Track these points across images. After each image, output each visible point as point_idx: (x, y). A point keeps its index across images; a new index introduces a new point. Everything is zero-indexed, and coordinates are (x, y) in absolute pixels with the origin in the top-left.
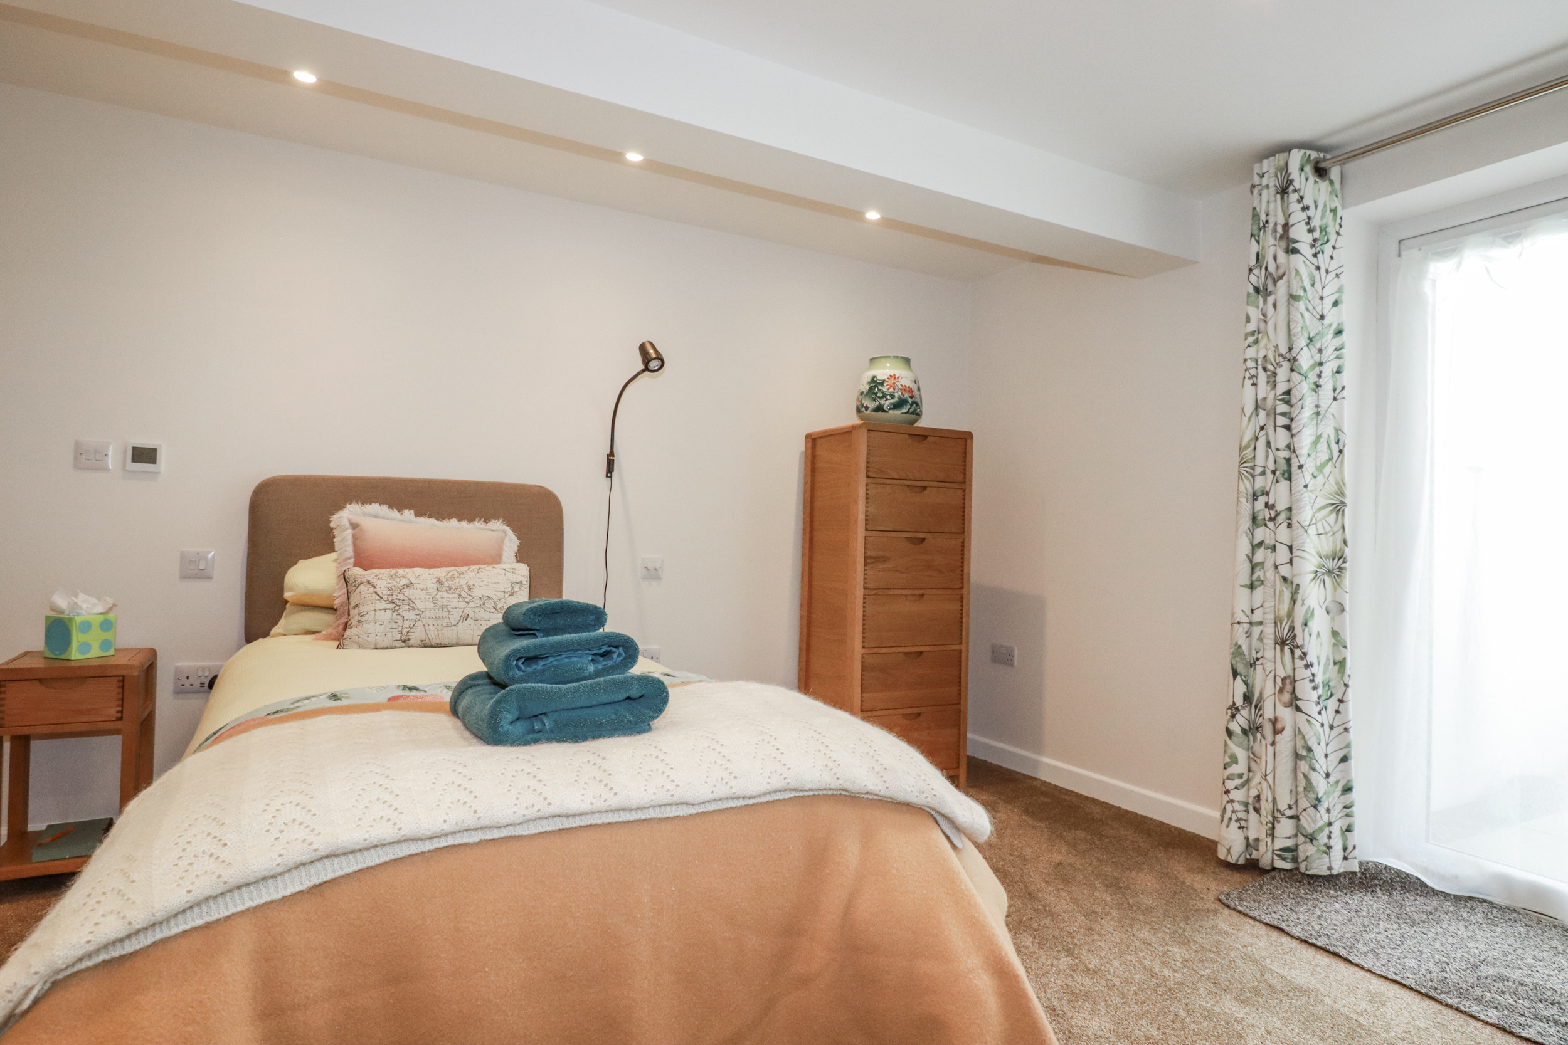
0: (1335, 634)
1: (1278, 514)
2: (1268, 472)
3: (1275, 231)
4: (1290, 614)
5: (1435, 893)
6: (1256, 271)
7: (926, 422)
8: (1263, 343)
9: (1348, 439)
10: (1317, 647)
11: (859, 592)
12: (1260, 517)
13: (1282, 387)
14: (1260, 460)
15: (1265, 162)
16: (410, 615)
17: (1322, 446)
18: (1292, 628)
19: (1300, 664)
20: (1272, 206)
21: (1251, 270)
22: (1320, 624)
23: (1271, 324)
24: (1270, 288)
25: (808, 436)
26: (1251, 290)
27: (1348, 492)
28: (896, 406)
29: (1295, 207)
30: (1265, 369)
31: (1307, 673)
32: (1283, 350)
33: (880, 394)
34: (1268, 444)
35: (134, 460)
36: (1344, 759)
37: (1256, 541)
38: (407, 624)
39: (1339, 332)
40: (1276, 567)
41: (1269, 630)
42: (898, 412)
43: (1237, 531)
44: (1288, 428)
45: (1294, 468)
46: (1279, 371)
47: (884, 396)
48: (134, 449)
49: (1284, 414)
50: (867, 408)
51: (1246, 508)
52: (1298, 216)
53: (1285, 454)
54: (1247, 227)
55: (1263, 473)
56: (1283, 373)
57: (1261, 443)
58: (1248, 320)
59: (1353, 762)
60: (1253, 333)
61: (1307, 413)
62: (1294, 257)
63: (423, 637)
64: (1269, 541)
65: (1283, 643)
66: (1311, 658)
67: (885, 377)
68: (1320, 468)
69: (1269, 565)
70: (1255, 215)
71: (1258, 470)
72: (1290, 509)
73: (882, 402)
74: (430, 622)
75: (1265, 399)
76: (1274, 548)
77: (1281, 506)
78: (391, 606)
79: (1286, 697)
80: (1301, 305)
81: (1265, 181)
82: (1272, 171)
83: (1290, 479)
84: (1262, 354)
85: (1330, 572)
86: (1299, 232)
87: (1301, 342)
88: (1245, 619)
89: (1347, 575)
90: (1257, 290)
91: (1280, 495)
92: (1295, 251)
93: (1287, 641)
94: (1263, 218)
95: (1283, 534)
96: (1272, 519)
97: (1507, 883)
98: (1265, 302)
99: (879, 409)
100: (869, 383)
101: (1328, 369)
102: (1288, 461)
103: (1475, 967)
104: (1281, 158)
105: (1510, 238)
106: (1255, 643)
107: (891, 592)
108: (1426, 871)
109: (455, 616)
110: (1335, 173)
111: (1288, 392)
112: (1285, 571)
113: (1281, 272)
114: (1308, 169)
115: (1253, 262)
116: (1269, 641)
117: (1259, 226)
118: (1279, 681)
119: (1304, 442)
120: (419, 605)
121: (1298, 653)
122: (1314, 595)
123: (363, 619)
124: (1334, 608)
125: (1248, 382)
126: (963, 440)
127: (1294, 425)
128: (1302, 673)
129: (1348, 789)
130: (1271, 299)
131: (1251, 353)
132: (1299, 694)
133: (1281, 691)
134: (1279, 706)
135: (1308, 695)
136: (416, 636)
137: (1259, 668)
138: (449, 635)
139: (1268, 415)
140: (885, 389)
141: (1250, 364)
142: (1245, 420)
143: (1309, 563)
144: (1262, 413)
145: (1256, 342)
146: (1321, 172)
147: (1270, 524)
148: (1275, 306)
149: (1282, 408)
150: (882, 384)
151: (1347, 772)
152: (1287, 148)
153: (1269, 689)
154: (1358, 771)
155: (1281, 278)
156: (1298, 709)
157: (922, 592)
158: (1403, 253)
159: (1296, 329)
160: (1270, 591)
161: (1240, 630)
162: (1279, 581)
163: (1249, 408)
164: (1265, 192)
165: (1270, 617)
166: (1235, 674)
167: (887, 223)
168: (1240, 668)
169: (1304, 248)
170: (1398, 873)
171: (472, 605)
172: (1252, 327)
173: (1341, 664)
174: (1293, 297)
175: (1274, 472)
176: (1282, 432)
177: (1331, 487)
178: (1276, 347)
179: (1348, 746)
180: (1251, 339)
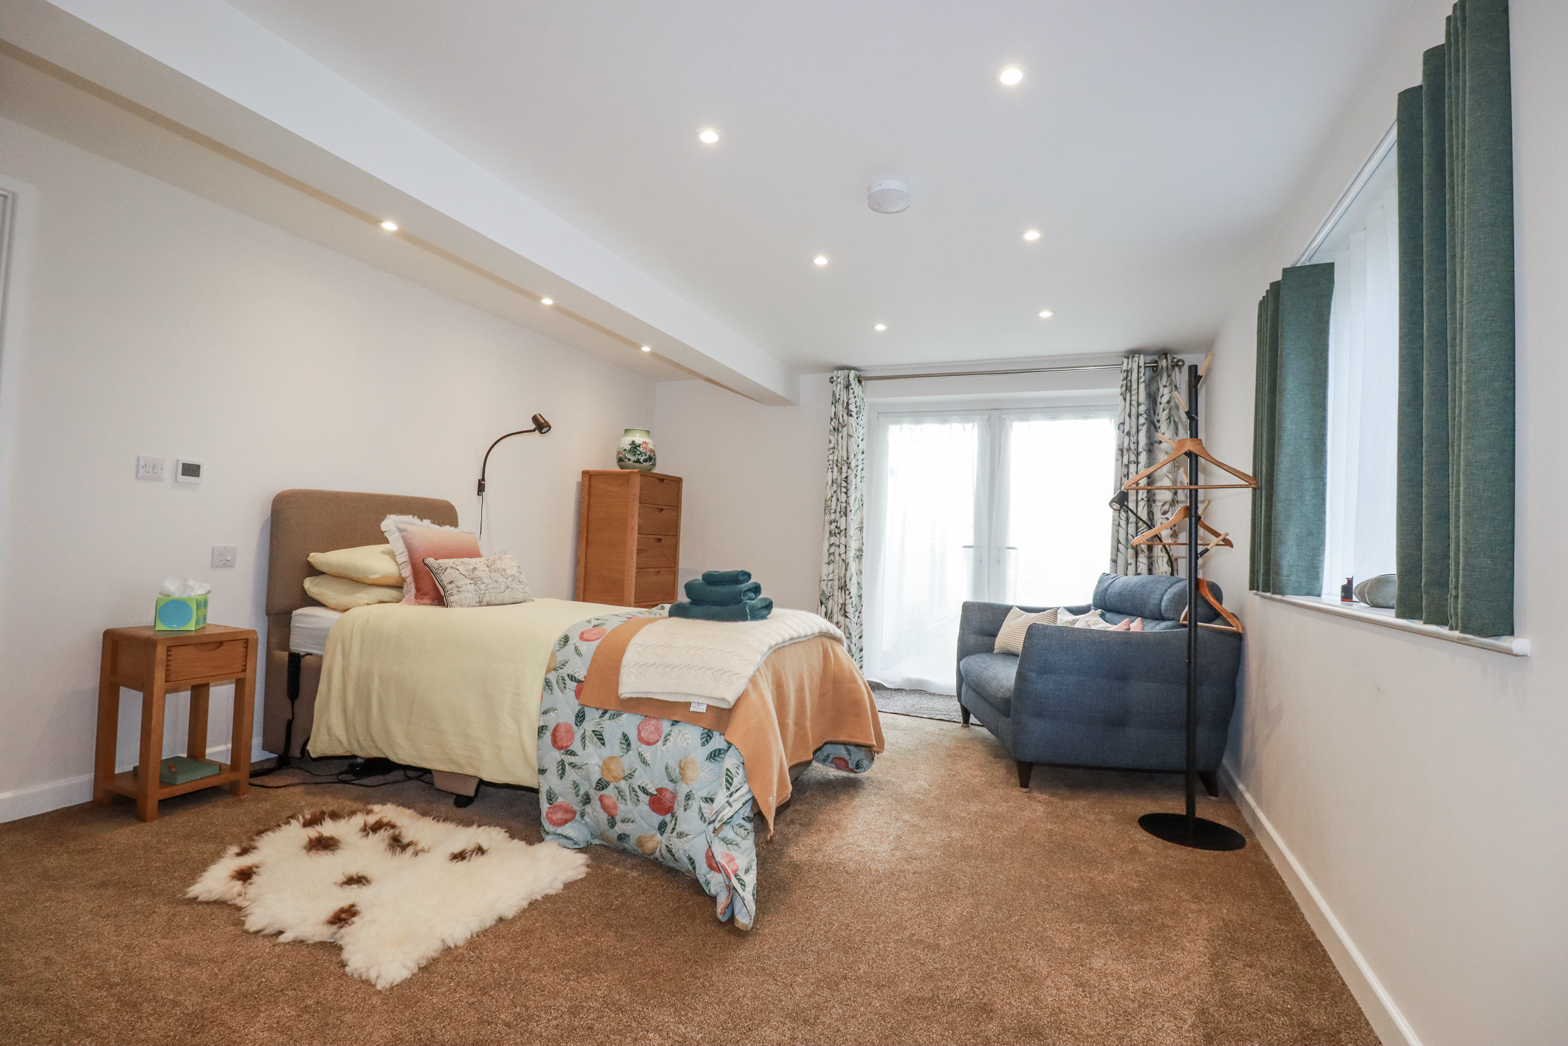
0: (859, 583)
1: (841, 531)
2: (838, 512)
3: (843, 404)
4: (845, 576)
5: (888, 689)
6: (834, 420)
7: (658, 470)
8: (836, 454)
9: (865, 499)
10: (853, 589)
11: (634, 570)
12: (833, 532)
13: (844, 475)
14: (833, 507)
15: (840, 372)
16: (483, 587)
17: (857, 502)
18: (845, 582)
19: (848, 597)
20: (842, 392)
21: (832, 419)
22: (854, 580)
23: (840, 446)
24: (840, 429)
25: (584, 473)
26: (832, 429)
27: (865, 522)
28: (645, 461)
29: (851, 396)
30: (837, 466)
31: (850, 601)
32: (845, 458)
33: (638, 452)
34: (838, 499)
35: (183, 474)
36: (860, 637)
37: (831, 543)
38: (482, 592)
39: (863, 453)
40: (840, 555)
41: (836, 583)
42: (648, 464)
43: (823, 539)
44: (846, 493)
45: (848, 511)
46: (843, 467)
47: (641, 453)
48: (184, 464)
49: (845, 487)
50: (629, 460)
51: (827, 528)
52: (852, 401)
53: (844, 505)
54: (830, 399)
55: (835, 512)
56: (845, 468)
57: (834, 499)
58: (830, 442)
59: (863, 638)
60: (832, 449)
61: (853, 487)
62: (850, 418)
63: (489, 600)
64: (837, 543)
65: (842, 589)
66: (852, 594)
67: (641, 442)
68: (856, 511)
69: (837, 554)
70: (834, 394)
71: (833, 511)
72: (846, 529)
73: (639, 457)
74: (492, 590)
75: (836, 479)
76: (839, 546)
77: (843, 528)
78: (472, 581)
79: (842, 612)
80: (853, 439)
81: (839, 380)
82: (842, 377)
83: (846, 516)
84: (836, 458)
85: (858, 557)
86: (852, 407)
87: (852, 456)
88: (826, 579)
89: (864, 558)
90: (834, 429)
91: (842, 524)
92: (851, 415)
93: (844, 588)
94: (838, 397)
95: (843, 540)
96: (839, 533)
97: (909, 681)
98: (838, 435)
99: (638, 461)
100: (630, 444)
101: (860, 468)
102: (846, 507)
103: (913, 706)
104: (846, 372)
105: (918, 422)
106: (829, 589)
107: (646, 570)
108: (885, 681)
109: (503, 587)
110: (863, 383)
111: (847, 477)
112: (843, 556)
113: (845, 423)
114: (856, 379)
115: (833, 416)
116: (836, 588)
117: (835, 401)
118: (840, 605)
119: (852, 500)
120: (485, 580)
121: (847, 592)
122: (853, 567)
123: (460, 590)
124: (859, 573)
125: (830, 471)
126: (678, 481)
127: (849, 492)
128: (848, 601)
129: (861, 650)
130: (840, 435)
131: (831, 457)
132: (847, 610)
133: (841, 609)
134: (840, 616)
135: (850, 609)
136: (486, 599)
137: (831, 600)
138: (500, 598)
139: (837, 487)
140: (641, 450)
141: (831, 462)
142: (828, 488)
143: (852, 553)
144: (835, 485)
145: (833, 452)
146: (860, 382)
147: (838, 536)
148: (842, 438)
149: (844, 484)
150: (639, 446)
151: (861, 642)
152: (850, 368)
153: (836, 609)
154: (865, 642)
155: (845, 426)
156: (846, 617)
157: (658, 570)
158: (880, 419)
159: (850, 450)
160: (837, 565)
161: (824, 583)
162: (841, 561)
163: (830, 483)
164: (839, 385)
165: (837, 577)
166: (822, 603)
167: (653, 354)
168: (824, 601)
169: (854, 414)
170: (876, 683)
171: (509, 580)
172: (832, 445)
173: (860, 596)
174: (849, 436)
175: (840, 512)
176: (844, 495)
177: (859, 520)
178: (842, 457)
179: (862, 632)
180: (831, 451)
